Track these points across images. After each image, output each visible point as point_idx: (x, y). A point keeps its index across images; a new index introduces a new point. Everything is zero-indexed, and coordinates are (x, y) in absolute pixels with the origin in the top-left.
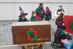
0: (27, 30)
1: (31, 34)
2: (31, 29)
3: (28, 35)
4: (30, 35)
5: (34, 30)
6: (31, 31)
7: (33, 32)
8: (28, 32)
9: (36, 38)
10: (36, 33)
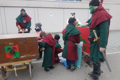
0: (4, 45)
1: (10, 50)
2: (10, 44)
3: (6, 51)
4: (9, 52)
5: (15, 44)
6: (10, 47)
7: (13, 48)
8: (6, 48)
9: (17, 55)
10: (17, 48)
